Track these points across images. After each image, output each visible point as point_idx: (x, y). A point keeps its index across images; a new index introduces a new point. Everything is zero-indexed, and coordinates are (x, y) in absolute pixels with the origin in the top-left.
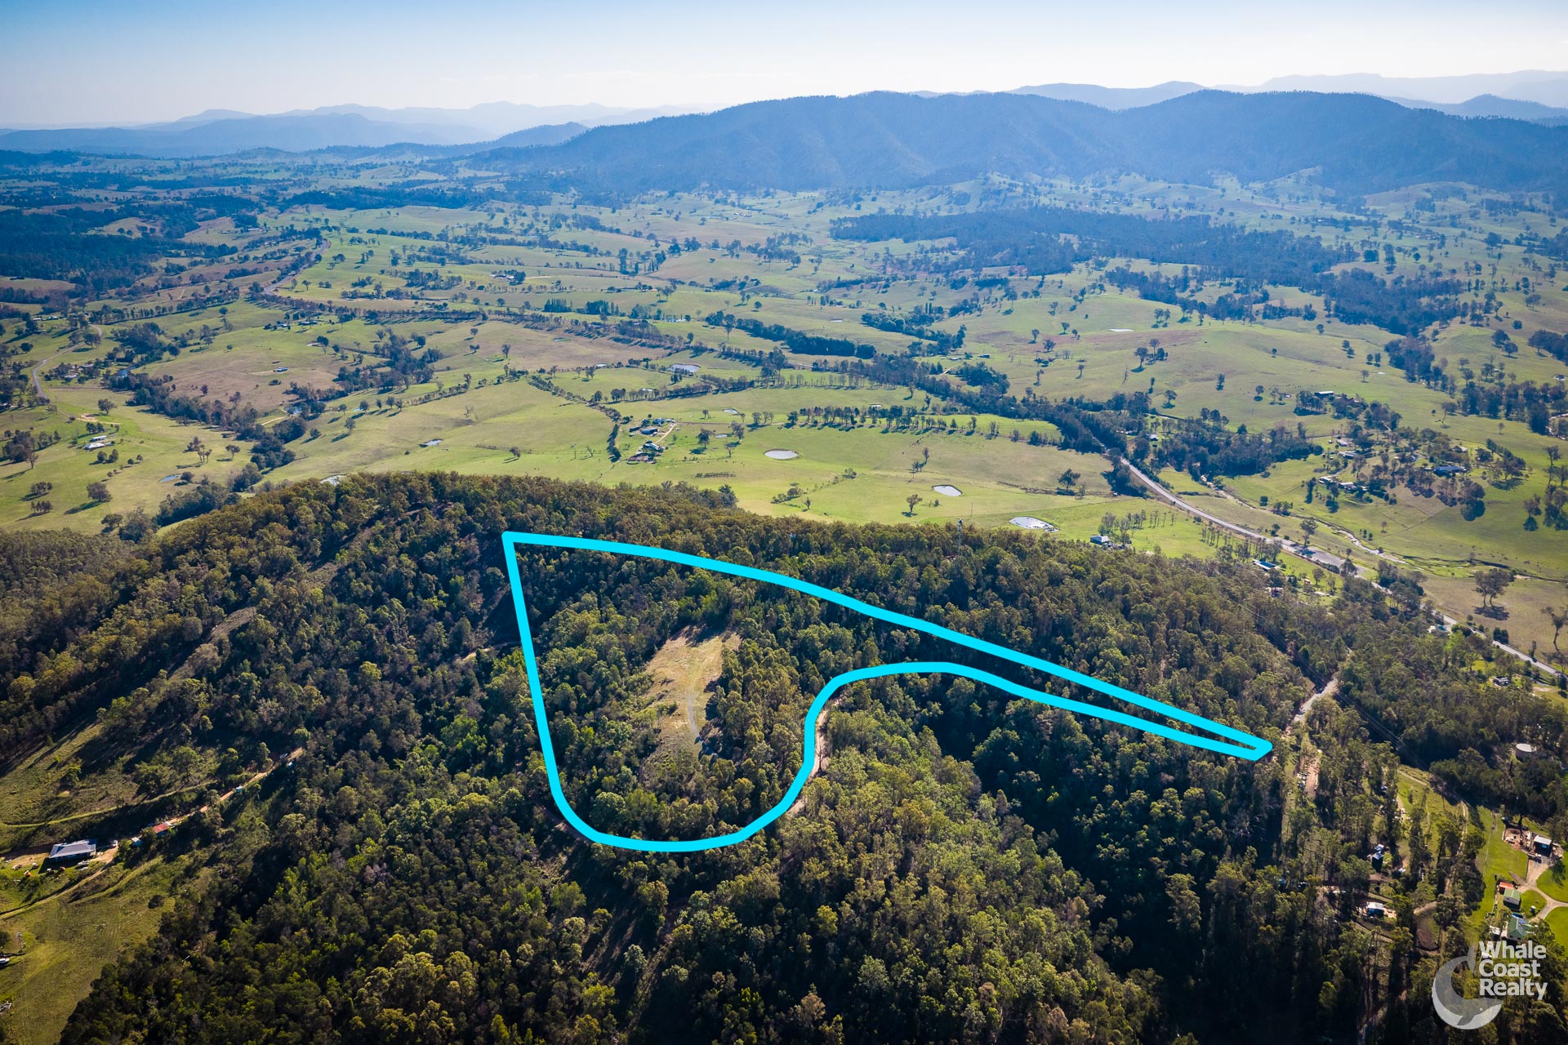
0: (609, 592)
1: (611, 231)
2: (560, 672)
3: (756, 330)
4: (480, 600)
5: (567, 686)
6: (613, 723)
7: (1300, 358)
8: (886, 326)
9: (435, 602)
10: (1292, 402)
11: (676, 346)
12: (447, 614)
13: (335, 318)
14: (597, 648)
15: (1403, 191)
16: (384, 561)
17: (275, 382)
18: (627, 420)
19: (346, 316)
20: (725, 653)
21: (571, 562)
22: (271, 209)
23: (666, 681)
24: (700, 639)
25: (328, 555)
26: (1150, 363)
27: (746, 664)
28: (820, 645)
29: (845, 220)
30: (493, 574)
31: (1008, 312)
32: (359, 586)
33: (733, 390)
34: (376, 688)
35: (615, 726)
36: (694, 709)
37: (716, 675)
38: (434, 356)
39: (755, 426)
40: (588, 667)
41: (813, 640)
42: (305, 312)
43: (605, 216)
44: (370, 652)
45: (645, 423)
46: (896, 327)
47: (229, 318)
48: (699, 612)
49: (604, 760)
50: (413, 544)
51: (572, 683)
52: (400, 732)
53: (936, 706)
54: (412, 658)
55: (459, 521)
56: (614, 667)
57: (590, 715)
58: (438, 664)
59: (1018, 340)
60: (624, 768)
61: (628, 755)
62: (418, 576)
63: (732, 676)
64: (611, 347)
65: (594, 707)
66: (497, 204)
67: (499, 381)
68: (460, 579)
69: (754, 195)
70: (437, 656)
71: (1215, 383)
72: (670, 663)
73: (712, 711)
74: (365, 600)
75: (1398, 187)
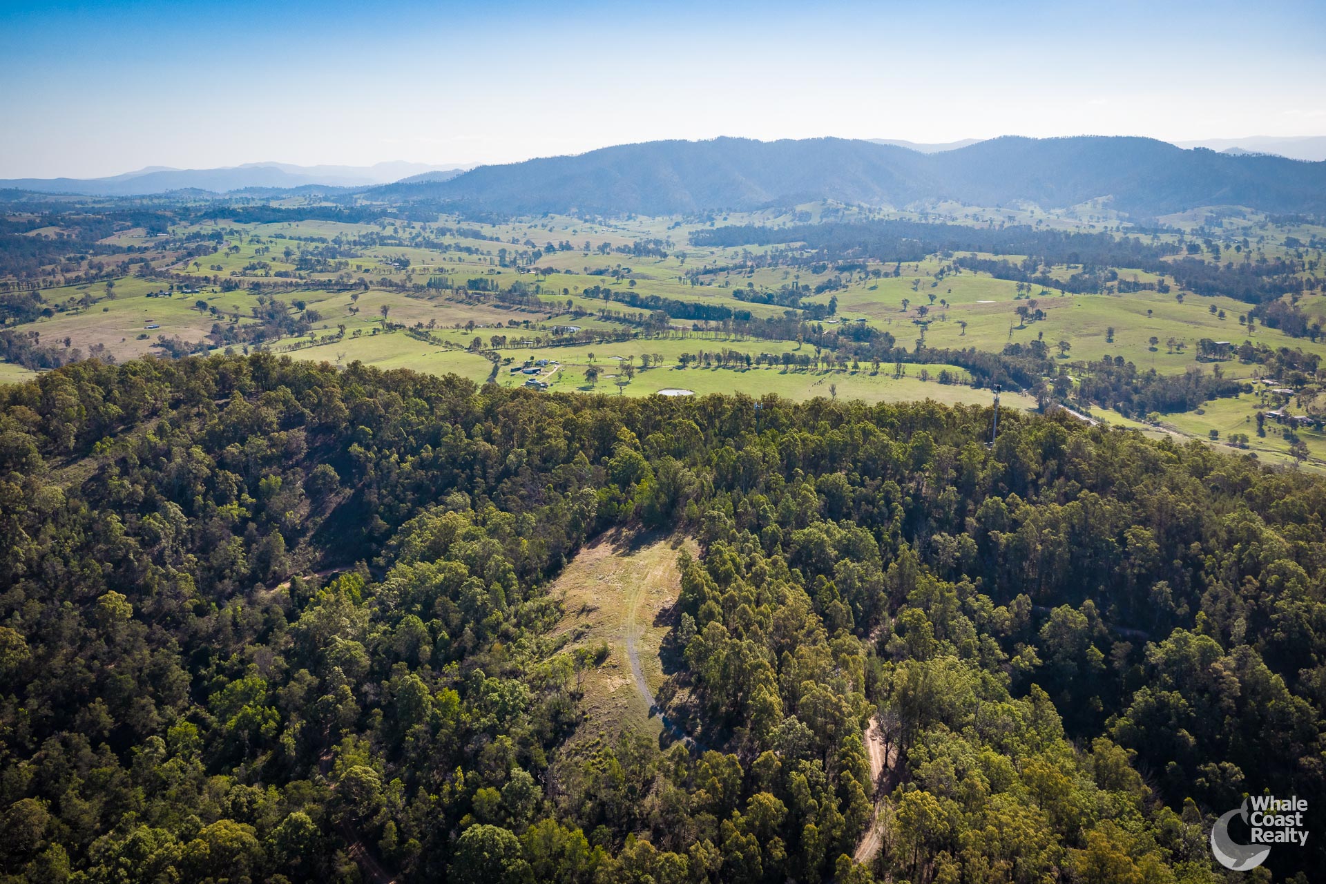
0: (489, 491)
1: (491, 239)
2: (406, 601)
3: (633, 301)
4: (304, 510)
5: (415, 620)
6: (494, 682)
7: (1174, 319)
8: (756, 299)
9: (233, 510)
10: (1191, 350)
11: (556, 310)
12: (252, 526)
13: (217, 289)
14: (468, 560)
15: (1189, 212)
16: (168, 454)
17: (143, 337)
18: (508, 361)
19: (229, 287)
20: (684, 563)
21: (436, 458)
22: (183, 223)
23: (585, 610)
24: (634, 545)
25: (85, 448)
26: (1030, 322)
27: (723, 579)
28: (833, 553)
29: (702, 231)
30: (324, 474)
31: (873, 288)
32: (123, 486)
33: (617, 341)
34: (122, 632)
35: (499, 688)
36: (641, 655)
37: (669, 600)
38: (313, 317)
39: (644, 368)
40: (453, 589)
41: (821, 544)
42: (188, 284)
43: (487, 229)
44: (125, 579)
45: (527, 365)
46: (768, 300)
47: (113, 290)
48: (631, 506)
49: (477, 753)
50: (211, 433)
51: (425, 616)
52: (148, 700)
53: (1030, 650)
54: (187, 588)
55: (281, 407)
56: (496, 586)
57: (452, 669)
58: (231, 596)
59: (888, 309)
60: (517, 771)
61: (524, 742)
62: (214, 475)
63: (704, 599)
64: (491, 312)
65: (460, 655)
66: (387, 220)
67: (375, 331)
68: (276, 480)
69: (618, 218)
70: (228, 585)
71: (1103, 337)
72: (590, 582)
73: (672, 656)
74: (129, 506)
75: (1184, 210)
